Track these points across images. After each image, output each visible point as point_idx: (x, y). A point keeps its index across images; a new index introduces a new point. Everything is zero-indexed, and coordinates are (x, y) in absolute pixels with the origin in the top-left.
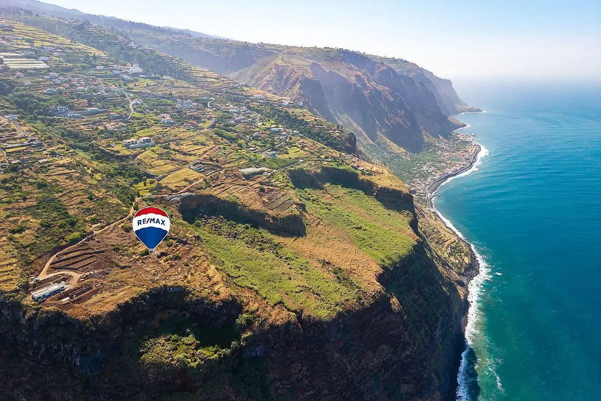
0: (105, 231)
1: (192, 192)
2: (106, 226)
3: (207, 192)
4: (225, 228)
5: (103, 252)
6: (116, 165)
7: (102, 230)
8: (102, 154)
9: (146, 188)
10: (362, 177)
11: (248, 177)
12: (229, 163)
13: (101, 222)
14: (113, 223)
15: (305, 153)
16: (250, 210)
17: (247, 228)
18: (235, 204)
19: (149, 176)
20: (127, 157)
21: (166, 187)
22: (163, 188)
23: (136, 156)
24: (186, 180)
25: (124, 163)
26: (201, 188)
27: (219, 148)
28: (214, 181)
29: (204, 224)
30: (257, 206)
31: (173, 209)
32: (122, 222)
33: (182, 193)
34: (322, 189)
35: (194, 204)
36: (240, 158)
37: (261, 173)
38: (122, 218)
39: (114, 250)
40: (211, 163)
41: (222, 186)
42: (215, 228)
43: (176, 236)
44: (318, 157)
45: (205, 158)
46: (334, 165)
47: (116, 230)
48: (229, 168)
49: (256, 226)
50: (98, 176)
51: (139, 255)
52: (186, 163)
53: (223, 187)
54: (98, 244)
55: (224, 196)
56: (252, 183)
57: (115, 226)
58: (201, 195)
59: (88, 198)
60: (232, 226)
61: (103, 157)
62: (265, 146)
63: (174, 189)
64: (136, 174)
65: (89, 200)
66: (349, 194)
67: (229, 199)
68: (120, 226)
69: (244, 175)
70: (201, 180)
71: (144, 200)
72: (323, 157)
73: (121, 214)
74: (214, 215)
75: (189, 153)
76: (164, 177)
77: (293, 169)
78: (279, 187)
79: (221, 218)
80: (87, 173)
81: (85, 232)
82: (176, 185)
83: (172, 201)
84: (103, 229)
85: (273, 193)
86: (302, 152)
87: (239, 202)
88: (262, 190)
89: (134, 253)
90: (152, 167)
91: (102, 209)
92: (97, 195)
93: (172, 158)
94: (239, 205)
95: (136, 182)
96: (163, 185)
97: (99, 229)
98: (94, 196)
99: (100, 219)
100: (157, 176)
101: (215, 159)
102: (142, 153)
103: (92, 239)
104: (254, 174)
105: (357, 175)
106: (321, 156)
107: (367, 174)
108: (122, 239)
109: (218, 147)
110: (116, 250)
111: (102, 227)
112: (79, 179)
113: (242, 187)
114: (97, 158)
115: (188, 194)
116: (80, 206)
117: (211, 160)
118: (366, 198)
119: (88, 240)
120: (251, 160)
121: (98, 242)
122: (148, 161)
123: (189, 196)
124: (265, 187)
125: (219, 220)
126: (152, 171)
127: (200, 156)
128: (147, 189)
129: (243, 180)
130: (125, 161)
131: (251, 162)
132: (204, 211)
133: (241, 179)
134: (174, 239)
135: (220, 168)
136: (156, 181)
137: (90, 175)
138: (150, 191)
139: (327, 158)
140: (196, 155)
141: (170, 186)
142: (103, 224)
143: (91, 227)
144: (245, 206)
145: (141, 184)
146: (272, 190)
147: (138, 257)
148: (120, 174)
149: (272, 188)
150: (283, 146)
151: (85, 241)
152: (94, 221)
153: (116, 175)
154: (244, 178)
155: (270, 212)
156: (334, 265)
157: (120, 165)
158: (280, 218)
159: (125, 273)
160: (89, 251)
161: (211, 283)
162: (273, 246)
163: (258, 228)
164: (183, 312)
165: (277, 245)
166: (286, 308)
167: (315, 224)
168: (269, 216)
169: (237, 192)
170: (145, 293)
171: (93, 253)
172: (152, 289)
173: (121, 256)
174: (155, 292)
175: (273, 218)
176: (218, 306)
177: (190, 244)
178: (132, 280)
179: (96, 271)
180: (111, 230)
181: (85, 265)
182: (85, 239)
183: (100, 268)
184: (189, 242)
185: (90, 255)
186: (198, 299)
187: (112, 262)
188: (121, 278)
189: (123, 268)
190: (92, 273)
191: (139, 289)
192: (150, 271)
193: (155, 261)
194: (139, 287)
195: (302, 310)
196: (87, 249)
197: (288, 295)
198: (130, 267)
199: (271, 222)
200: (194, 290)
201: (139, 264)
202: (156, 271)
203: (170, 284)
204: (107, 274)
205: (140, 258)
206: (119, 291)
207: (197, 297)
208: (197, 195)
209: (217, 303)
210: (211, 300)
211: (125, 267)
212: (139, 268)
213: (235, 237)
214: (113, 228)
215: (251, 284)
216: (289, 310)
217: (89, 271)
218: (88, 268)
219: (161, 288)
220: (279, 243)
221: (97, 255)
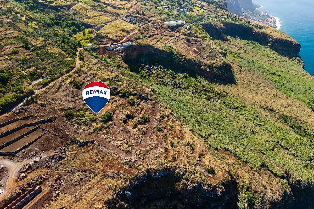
0: (50, 89)
1: (132, 41)
2: (49, 82)
3: (145, 42)
4: (167, 78)
5: (50, 121)
6: (52, 15)
7: (44, 89)
8: (36, 4)
9: (86, 38)
10: (257, 30)
11: (173, 29)
12: (153, 17)
13: (43, 77)
14: (58, 78)
15: (205, 11)
16: (186, 60)
17: (186, 77)
18: (172, 53)
19: (88, 26)
20: (62, 7)
21: (106, 37)
22: (103, 37)
23: (69, 7)
24: (123, 30)
25: (60, 13)
26: (139, 38)
27: (141, 4)
28: (147, 32)
29: (149, 75)
30: (191, 55)
31: (118, 60)
32: (70, 76)
33: (123, 43)
34: (227, 40)
35: (135, 54)
36: (160, 13)
37: (182, 25)
38: (68, 71)
39: (66, 116)
40: (138, 16)
41: (155, 36)
42: (160, 78)
43: (136, 92)
44: (217, 14)
45: (133, 12)
46: (231, 21)
47: (64, 88)
48: (156, 20)
50: (33, 24)
51: (101, 121)
52: (118, 15)
53: (156, 38)
54: (41, 108)
55: (160, 46)
56: (177, 34)
57: (62, 81)
58: (141, 46)
59: (23, 47)
60: (173, 76)
61: (37, 7)
62: (174, 5)
63: (115, 39)
64: (73, 24)
65: (24, 49)
66: (248, 45)
67: (165, 49)
68: (67, 82)
69: (169, 27)
70: (136, 31)
71: (86, 50)
72: (220, 14)
73: (66, 66)
74: (155, 65)
75: (118, 6)
76: (102, 27)
77: (204, 23)
78: (200, 38)
79: (161, 68)
80: (21, 20)
81: (23, 92)
82: (116, 34)
83: (116, 51)
84: (47, 87)
85: (198, 43)
86: (203, 10)
87: (175, 52)
88: (188, 40)
89: (94, 120)
90: (88, 18)
91: (43, 60)
92: (33, 43)
93: (105, 10)
94: (176, 55)
95: (75, 32)
96: (103, 35)
97: (41, 87)
98: (31, 44)
99: (41, 74)
100: (95, 26)
101: (142, 13)
102: (76, 4)
103: (33, 101)
104: (177, 26)
105: (252, 29)
106: (218, 14)
107: (259, 28)
108: (73, 99)
109: (139, 3)
110: (70, 116)
111: (45, 85)
112: (11, 25)
113: (171, 38)
114: (32, 8)
115: (128, 44)
116: (13, 56)
117: (138, 13)
118: (262, 48)
119: (27, 104)
120: (169, 15)
121: (42, 105)
122: (83, 12)
123: (130, 46)
124: (190, 38)
125: (160, 70)
126: (89, 21)
127: (128, 9)
128: (88, 39)
129: (170, 32)
130: (60, 11)
131: (170, 17)
132: (145, 62)
133: (167, 30)
135: (147, 20)
136: (95, 31)
137: (24, 22)
138: (91, 41)
139: (223, 15)
140: (124, 9)
141: (110, 36)
142: (46, 81)
143: (30, 84)
144: (181, 56)
145: (80, 34)
146: (196, 41)
147: (99, 125)
148: (57, 24)
149: (195, 39)
150: (188, 6)
151: (24, 105)
152: (33, 76)
153: (53, 25)
154: (169, 30)
155: (205, 61)
156: (278, 113)
157: (55, 15)
158: (215, 67)
159: (87, 155)
160: (30, 121)
161: (198, 154)
162: (217, 95)
163: (196, 77)
164: (174, 202)
165: (219, 94)
166: (272, 172)
167: (238, 71)
168: (204, 65)
169: (169, 42)
170: (124, 188)
171: (37, 123)
172: (133, 179)
173: (77, 126)
174: (136, 183)
175: (209, 66)
176: (221, 192)
177: (151, 100)
178: (99, 165)
179: (44, 156)
180: (58, 87)
181: (26, 147)
182: (22, 103)
183: (49, 149)
184: (149, 98)
185: (31, 128)
186: (195, 185)
187: (66, 137)
188: (84, 164)
189: (82, 145)
190: (38, 159)
191: (114, 182)
192: (121, 146)
193: (122, 128)
194: (113, 177)
195: (288, 174)
196: (28, 118)
197: (264, 154)
198: (92, 142)
199: (208, 70)
200: (186, 172)
201: (103, 135)
202: (129, 146)
203: (153, 166)
204: (62, 158)
205: (102, 127)
206: (85, 191)
207: (192, 182)
208: (137, 44)
209: (219, 188)
210: (210, 185)
211: (86, 143)
212: (104, 142)
213: (180, 87)
214: (60, 84)
215: (224, 144)
216: (276, 175)
217: (33, 156)
218: (31, 151)
219: (144, 175)
220: (221, 92)
221: (43, 126)
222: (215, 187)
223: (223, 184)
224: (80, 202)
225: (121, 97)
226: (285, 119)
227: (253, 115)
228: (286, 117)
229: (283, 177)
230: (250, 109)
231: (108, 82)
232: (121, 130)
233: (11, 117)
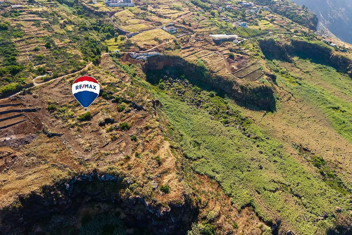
0: (49, 84)
1: (160, 51)
2: (51, 79)
3: (176, 53)
4: (189, 94)
5: (34, 110)
6: (94, 21)
7: (44, 83)
8: (83, 10)
9: (116, 44)
10: (335, 53)
11: (218, 42)
12: (201, 28)
13: (48, 73)
14: (61, 76)
15: (275, 26)
16: (217, 77)
17: (212, 96)
18: (202, 68)
19: (121, 32)
20: (105, 13)
21: (135, 44)
22: (132, 45)
23: (112, 14)
24: (156, 39)
25: (101, 19)
26: (169, 49)
27: (193, 14)
28: (184, 43)
29: (168, 88)
30: (225, 73)
32: (73, 76)
33: (149, 52)
34: (290, 62)
35: (161, 65)
36: (211, 25)
37: (232, 40)
38: (74, 71)
39: (49, 109)
40: (183, 26)
41: (191, 49)
42: (179, 92)
43: (131, 99)
44: (288, 30)
45: (178, 22)
46: (304, 39)
47: (62, 85)
48: (201, 32)
49: (221, 94)
50: (70, 28)
51: (78, 119)
52: (160, 24)
53: (192, 51)
54: (34, 99)
55: (191, 59)
56: (221, 49)
57: (63, 79)
58: (168, 57)
59: (45, 46)
60: (197, 93)
61: (84, 12)
62: (236, 17)
63: (142, 47)
64: (109, 30)
65: (45, 48)
66: (319, 70)
67: (196, 63)
68: (68, 81)
69: (214, 41)
70: (171, 41)
71: (111, 56)
72: (292, 31)
73: (74, 66)
74: (180, 78)
75: (164, 15)
76: (135, 34)
77: (263, 39)
78: (248, 55)
79: (186, 83)
80: (58, 22)
81: (24, 83)
82: (145, 43)
83: (138, 59)
84: (46, 82)
85: (242, 60)
86: (271, 25)
87: (206, 67)
88: (231, 57)
89: (71, 117)
90: (125, 24)
91: (57, 58)
92: (56, 44)
93: (147, 19)
94: (206, 70)
95: (108, 37)
96: (133, 42)
97: (42, 81)
98: (54, 44)
99: (48, 70)
100: (128, 33)
101: (188, 23)
102: (120, 11)
103: (29, 93)
104: (225, 40)
105: (331, 50)
106: (290, 30)
107: (341, 50)
108: (64, 96)
109: (192, 13)
110: (52, 110)
111: (46, 80)
112: (46, 27)
113: (210, 52)
114: (79, 13)
115: (155, 53)
116: (33, 53)
117: (184, 23)
118: (339, 75)
119: (24, 94)
120: (222, 27)
121: (35, 97)
122: (123, 19)
123: (155, 56)
124: (235, 54)
125: (184, 85)
126: (124, 28)
127: (174, 19)
128: (117, 45)
129: (213, 45)
130: (102, 17)
131: (222, 29)
132: (170, 74)
133: (211, 44)
134: (127, 102)
135: (192, 31)
136: (127, 38)
137: (61, 25)
138: (119, 47)
139: (296, 32)
140: (170, 18)
141: (139, 44)
142: (49, 76)
143: (34, 78)
144: (212, 72)
145: (112, 40)
146: (242, 58)
147: (74, 122)
148: (96, 29)
149: (242, 56)
150: (253, 18)
151: (20, 94)
152: (41, 72)
153: (91, 29)
154: (214, 44)
155: (239, 81)
156: (314, 154)
157: (97, 20)
158: (250, 89)
159: (50, 145)
160: (19, 108)
161: (160, 170)
162: (240, 120)
163: (224, 98)
164: (118, 210)
165: (244, 120)
166: (257, 215)
167: (286, 99)
168: (237, 85)
169: (206, 57)
170: (65, 180)
171: (23, 111)
172: (76, 174)
173: (54, 119)
174: (79, 179)
175: (242, 88)
176: (164, 212)
177: (145, 110)
178: (54, 156)
179: (14, 137)
180: (56, 84)
181: (5, 127)
182: (20, 93)
183: (22, 133)
184: (144, 107)
185: (16, 114)
186: (137, 196)
187: (40, 126)
188: (42, 152)
189: (50, 136)
190: (8, 139)
191: (58, 172)
192: (83, 144)
193: (94, 129)
194: (59, 168)
195: (279, 223)
196: (18, 105)
197: (259, 193)
198: (60, 135)
199: (239, 91)
200: (134, 182)
201: (73, 132)
202: (91, 146)
203: (103, 169)
204: (27, 142)
205: (76, 124)
206: (30, 173)
207: (136, 193)
208: (165, 55)
209: (164, 207)
210: (155, 201)
211: (53, 135)
212: (70, 138)
213: (198, 105)
214: (60, 81)
215: (213, 171)
216: (261, 219)
217: (6, 136)
218: (7, 131)
219: (89, 174)
220: (247, 118)
221: (27, 114)
222: (160, 205)
223: (170, 204)
224: (22, 180)
225: (113, 102)
226: (319, 163)
227: (274, 150)
228: (322, 160)
229: (269, 223)
230: (275, 143)
231: (106, 86)
232: (93, 131)
233: (6, 102)
